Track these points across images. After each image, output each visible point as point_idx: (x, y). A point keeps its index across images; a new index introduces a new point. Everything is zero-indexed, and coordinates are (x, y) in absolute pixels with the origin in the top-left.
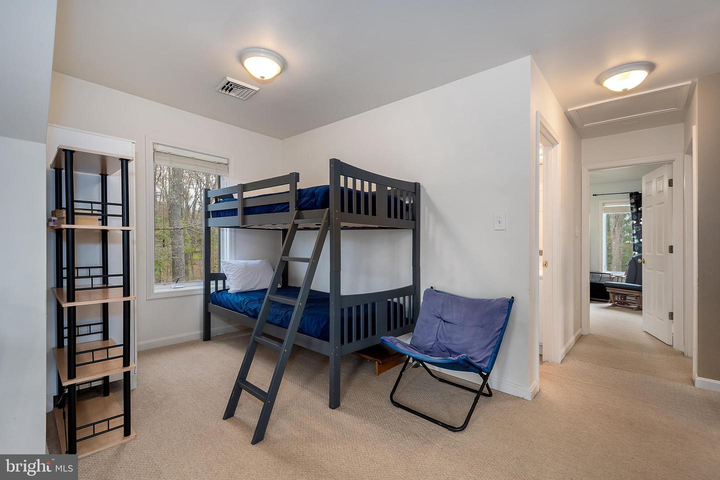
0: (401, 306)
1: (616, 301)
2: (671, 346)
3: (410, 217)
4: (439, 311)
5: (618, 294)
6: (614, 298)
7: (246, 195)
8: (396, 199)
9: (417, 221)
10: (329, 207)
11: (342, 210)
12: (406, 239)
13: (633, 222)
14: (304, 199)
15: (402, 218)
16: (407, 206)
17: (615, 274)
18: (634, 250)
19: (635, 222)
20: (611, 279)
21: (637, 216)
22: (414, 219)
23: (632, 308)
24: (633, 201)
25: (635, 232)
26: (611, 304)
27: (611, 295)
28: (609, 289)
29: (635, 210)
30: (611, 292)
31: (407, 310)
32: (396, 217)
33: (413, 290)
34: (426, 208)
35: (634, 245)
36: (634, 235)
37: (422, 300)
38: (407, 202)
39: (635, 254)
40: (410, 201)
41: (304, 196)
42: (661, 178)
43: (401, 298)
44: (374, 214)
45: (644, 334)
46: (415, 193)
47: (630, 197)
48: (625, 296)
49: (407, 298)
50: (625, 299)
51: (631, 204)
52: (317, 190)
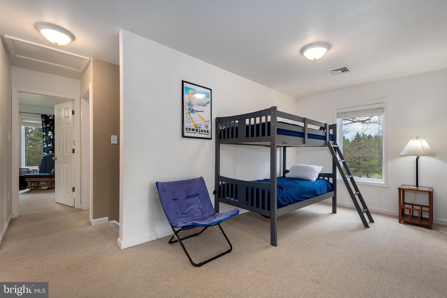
1: (32, 187)
2: (74, 207)
5: (33, 182)
6: (31, 184)
13: (44, 134)
17: (31, 168)
18: (44, 152)
19: (45, 134)
20: (29, 172)
21: (46, 130)
23: (44, 189)
24: (44, 120)
25: (45, 140)
26: (29, 190)
27: (29, 183)
28: (27, 179)
29: (45, 126)
30: (29, 181)
35: (44, 148)
36: (44, 142)
39: (45, 154)
42: (67, 109)
45: (56, 204)
47: (42, 117)
48: (39, 182)
50: (39, 184)
51: (42, 122)
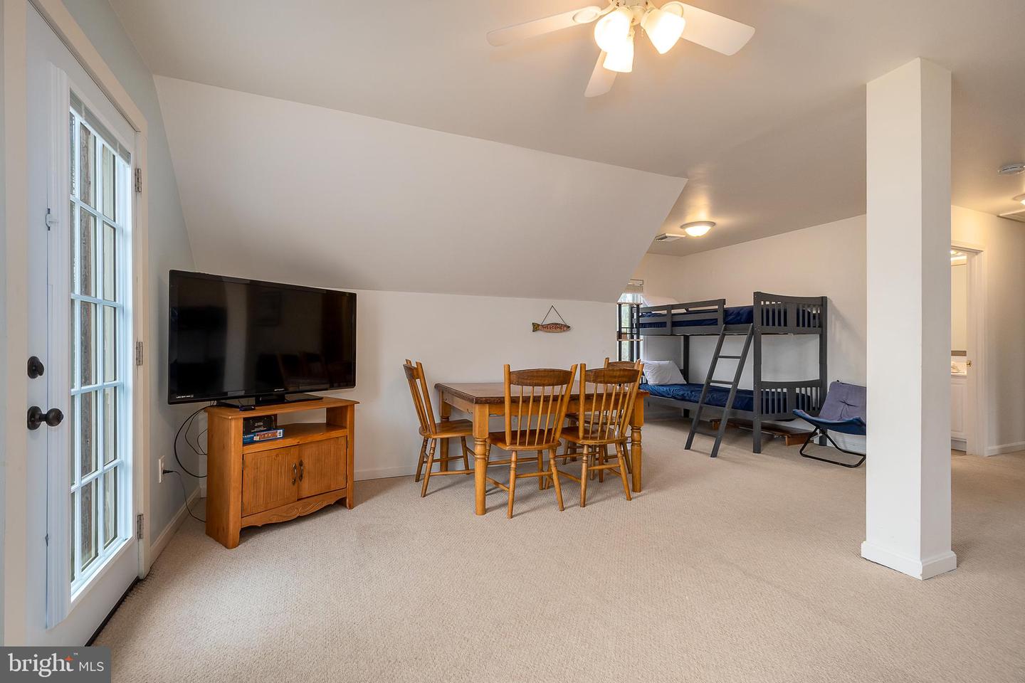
0: (809, 397)
3: (817, 325)
4: (844, 397)
7: (674, 311)
8: (804, 311)
9: (824, 329)
10: (752, 322)
11: (763, 324)
12: (813, 342)
14: (731, 317)
15: (809, 326)
16: (814, 315)
22: (820, 326)
31: (814, 401)
32: (804, 325)
33: (821, 383)
34: (833, 317)
37: (828, 391)
38: (814, 312)
40: (817, 311)
41: (731, 315)
43: (809, 389)
44: (785, 325)
46: (822, 305)
49: (814, 389)
52: (742, 311)
